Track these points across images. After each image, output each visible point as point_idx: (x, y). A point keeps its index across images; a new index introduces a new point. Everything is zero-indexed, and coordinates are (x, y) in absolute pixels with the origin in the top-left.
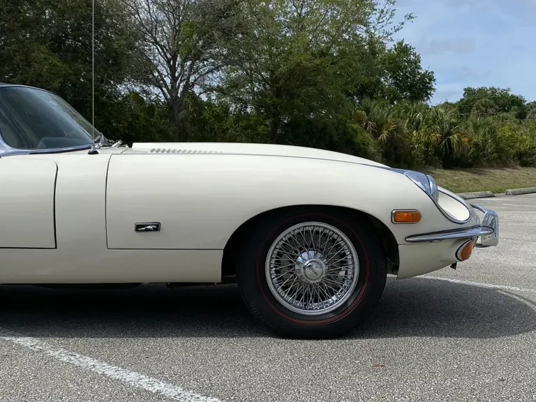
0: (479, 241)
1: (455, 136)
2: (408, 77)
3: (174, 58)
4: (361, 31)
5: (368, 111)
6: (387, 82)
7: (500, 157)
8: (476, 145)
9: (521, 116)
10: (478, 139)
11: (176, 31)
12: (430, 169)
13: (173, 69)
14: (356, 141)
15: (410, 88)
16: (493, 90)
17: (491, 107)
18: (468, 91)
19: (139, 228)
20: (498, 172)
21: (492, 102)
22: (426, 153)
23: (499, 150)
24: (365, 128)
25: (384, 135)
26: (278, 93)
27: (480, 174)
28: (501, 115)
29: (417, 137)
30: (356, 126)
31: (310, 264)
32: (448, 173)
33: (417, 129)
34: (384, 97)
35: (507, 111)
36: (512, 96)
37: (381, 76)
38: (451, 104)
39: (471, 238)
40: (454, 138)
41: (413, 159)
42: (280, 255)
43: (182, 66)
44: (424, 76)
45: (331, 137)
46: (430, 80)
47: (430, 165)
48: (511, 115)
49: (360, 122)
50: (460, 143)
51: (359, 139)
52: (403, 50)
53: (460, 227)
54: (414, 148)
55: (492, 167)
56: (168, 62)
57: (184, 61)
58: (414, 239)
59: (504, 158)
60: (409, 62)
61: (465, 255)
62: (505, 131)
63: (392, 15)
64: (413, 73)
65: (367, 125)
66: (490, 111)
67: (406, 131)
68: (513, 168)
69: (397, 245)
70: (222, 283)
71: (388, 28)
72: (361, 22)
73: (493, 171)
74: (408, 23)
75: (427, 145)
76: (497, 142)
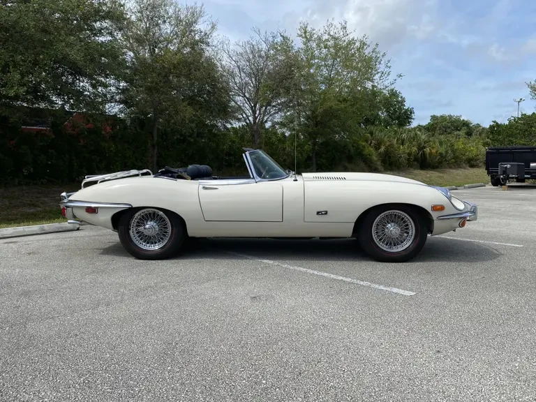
0: (468, 219)
1: (428, 149)
2: (396, 111)
3: (255, 106)
4: (369, 85)
5: (372, 134)
6: (383, 114)
7: (456, 162)
8: (441, 154)
9: (469, 134)
10: (442, 150)
11: (257, 89)
12: (411, 170)
13: (254, 112)
14: (364, 153)
15: (398, 118)
16: (450, 117)
17: (449, 128)
18: (434, 118)
19: (318, 213)
20: (454, 172)
21: (449, 124)
22: (408, 160)
23: (456, 158)
24: (370, 144)
25: (382, 149)
26: (317, 124)
27: (443, 173)
28: (455, 133)
29: (403, 150)
30: (364, 144)
31: (392, 229)
32: (422, 172)
33: (403, 144)
34: (381, 124)
35: (459, 130)
36: (463, 120)
37: (379, 110)
38: (422, 126)
39: (465, 218)
40: (427, 150)
41: (400, 164)
42: (378, 225)
43: (260, 110)
44: (407, 110)
45: (349, 151)
46: (411, 113)
47: (411, 167)
48: (462, 133)
49: (367, 141)
50: (431, 153)
51: (366, 152)
52: (394, 94)
53: (461, 212)
54: (401, 157)
55: (451, 168)
56: (252, 108)
57: (261, 107)
58: (441, 218)
59: (459, 162)
60: (397, 101)
61: (462, 225)
62: (459, 145)
63: (389, 74)
64: (400, 109)
65: (371, 143)
66: (449, 130)
67: (396, 146)
68: (465, 168)
69: (433, 220)
70: (351, 237)
71: (386, 83)
72: (369, 79)
73: (451, 170)
74: (399, 80)
75: (409, 154)
76: (454, 151)
